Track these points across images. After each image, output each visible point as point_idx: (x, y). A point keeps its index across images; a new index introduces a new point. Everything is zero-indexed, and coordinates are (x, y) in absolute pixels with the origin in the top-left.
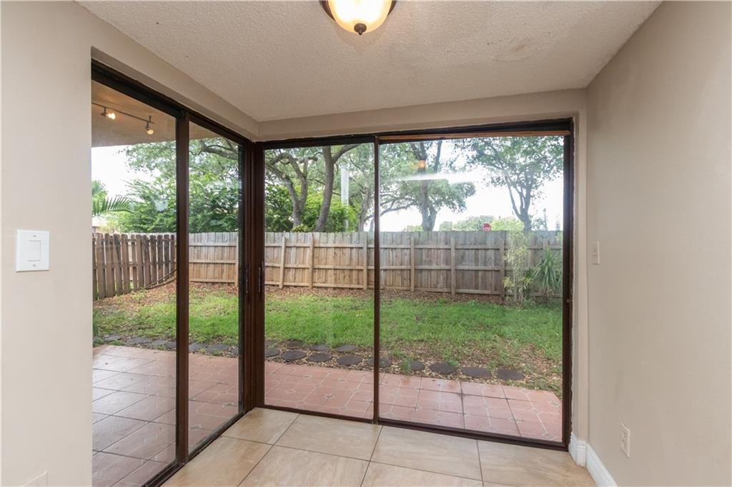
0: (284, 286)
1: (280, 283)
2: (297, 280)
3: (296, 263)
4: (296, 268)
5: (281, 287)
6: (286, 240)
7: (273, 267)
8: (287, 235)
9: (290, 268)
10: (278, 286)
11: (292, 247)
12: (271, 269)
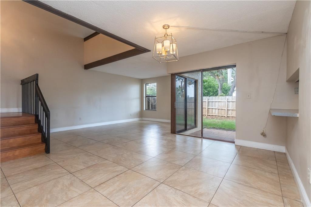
0: (227, 117)
1: (226, 116)
2: (233, 114)
3: (232, 108)
4: (232, 110)
5: (226, 117)
6: (227, 99)
7: (222, 109)
8: (227, 97)
9: (229, 110)
10: (225, 116)
11: (230, 102)
12: (221, 110)
